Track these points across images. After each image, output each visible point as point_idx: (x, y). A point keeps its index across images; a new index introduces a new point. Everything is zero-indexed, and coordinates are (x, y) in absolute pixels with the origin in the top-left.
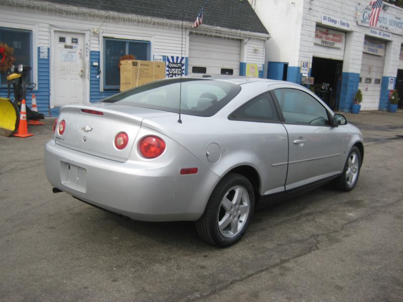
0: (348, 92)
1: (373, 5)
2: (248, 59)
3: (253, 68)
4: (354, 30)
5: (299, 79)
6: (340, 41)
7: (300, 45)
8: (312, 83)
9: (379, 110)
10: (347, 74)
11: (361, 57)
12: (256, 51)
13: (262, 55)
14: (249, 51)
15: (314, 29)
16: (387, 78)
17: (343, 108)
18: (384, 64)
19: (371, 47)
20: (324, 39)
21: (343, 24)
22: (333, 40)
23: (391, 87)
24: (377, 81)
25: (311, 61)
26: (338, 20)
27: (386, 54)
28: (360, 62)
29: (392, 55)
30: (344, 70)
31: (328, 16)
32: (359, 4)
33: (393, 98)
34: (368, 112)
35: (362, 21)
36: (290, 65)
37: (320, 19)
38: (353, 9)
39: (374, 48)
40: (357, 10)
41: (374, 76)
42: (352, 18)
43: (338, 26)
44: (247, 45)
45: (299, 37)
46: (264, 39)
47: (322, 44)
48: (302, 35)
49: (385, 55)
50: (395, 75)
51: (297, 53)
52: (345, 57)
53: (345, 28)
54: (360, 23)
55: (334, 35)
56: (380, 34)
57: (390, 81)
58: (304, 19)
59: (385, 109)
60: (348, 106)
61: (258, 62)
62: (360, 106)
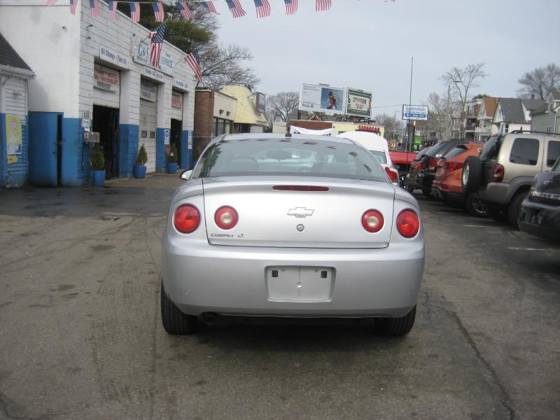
0: (129, 150)
1: (153, 37)
2: (8, 108)
3: (14, 121)
4: (131, 68)
5: (81, 135)
6: (115, 83)
7: (80, 88)
8: (98, 141)
9: (156, 172)
10: (127, 127)
11: (139, 104)
12: (16, 95)
13: (23, 101)
14: (8, 95)
15: (92, 66)
16: (163, 129)
17: (125, 173)
18: (157, 113)
19: (145, 91)
20: (100, 80)
21: (120, 60)
22: (109, 80)
23: (167, 141)
24: (152, 135)
25: (91, 110)
26: (116, 54)
27: (159, 100)
28: (138, 111)
29: (165, 101)
30: (122, 121)
31: (106, 49)
32: (134, 35)
33: (172, 155)
34: (151, 176)
35: (138, 57)
36: (66, 116)
37: (98, 52)
38: (129, 41)
39: (147, 92)
40: (132, 42)
41: (150, 128)
42: (127, 53)
43: (115, 62)
44: (5, 86)
45: (77, 76)
46: (25, 77)
47: (99, 87)
48: (81, 73)
49: (157, 102)
50: (169, 126)
51: (77, 99)
52: (122, 104)
53: (122, 65)
54: (136, 60)
55: (109, 74)
56: (154, 75)
57: (166, 133)
58: (82, 51)
59: (164, 170)
60: (131, 169)
61: (19, 113)
62: (145, 168)
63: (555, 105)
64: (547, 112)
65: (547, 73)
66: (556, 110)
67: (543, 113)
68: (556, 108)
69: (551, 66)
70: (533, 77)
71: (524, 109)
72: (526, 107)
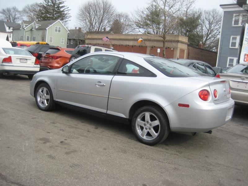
63: (24, 26)
64: (21, 29)
65: (12, 10)
66: (25, 28)
67: (19, 29)
68: (25, 27)
69: (14, 7)
70: (6, 11)
71: (6, 26)
72: (6, 25)
